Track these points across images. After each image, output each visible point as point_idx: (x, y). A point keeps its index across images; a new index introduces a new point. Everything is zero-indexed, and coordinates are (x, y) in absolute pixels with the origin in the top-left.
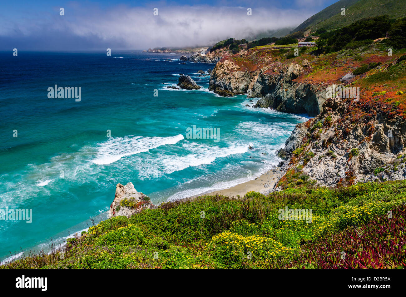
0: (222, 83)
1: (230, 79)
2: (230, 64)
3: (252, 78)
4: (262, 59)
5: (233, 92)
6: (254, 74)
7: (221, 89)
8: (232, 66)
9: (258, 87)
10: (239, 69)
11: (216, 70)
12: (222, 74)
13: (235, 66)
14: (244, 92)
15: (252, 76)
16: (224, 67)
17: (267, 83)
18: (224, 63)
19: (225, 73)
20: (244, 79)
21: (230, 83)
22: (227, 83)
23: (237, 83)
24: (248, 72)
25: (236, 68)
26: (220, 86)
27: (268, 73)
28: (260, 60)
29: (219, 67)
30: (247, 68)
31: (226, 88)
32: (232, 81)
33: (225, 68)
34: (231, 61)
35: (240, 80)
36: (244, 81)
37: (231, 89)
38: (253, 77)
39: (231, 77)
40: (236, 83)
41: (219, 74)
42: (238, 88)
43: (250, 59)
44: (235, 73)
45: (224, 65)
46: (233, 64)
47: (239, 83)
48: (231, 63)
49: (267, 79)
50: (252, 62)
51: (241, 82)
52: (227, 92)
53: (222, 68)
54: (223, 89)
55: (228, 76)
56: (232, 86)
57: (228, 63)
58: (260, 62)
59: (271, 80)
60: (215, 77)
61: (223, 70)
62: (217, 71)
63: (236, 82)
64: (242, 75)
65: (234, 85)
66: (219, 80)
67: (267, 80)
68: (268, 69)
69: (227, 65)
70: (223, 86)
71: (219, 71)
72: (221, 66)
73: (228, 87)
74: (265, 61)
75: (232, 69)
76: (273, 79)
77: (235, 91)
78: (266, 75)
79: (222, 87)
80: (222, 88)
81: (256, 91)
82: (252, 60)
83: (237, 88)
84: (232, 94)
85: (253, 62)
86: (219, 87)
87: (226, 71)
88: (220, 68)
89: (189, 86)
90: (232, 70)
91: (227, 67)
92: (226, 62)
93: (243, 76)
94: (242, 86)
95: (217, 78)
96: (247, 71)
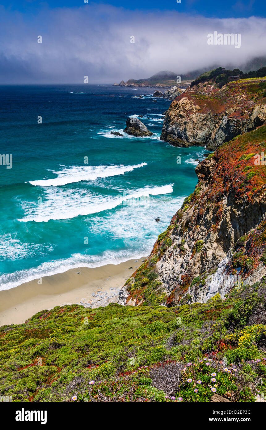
0: (176, 128)
1: (185, 123)
2: (187, 104)
3: (217, 123)
4: (234, 96)
5: (189, 142)
6: (220, 117)
7: (173, 138)
8: (191, 107)
9: (221, 135)
10: (199, 110)
11: (170, 110)
12: (176, 116)
13: (194, 107)
14: (204, 141)
15: (218, 120)
16: (179, 107)
17: (232, 131)
18: (181, 102)
19: (180, 116)
20: (205, 124)
21: (185, 130)
22: (181, 129)
23: (196, 130)
24: (211, 115)
25: (195, 109)
26: (172, 133)
27: (234, 117)
28: (230, 98)
29: (173, 107)
30: (211, 108)
31: (180, 137)
32: (189, 126)
33: (181, 108)
34: (190, 99)
35: (200, 125)
36: (205, 126)
37: (187, 138)
38: (219, 122)
39: (188, 121)
40: (194, 130)
41: (173, 116)
42: (196, 136)
43: (217, 96)
44: (194, 116)
45: (180, 104)
46: (191, 103)
47: (197, 129)
48: (189, 102)
49: (233, 124)
50: (219, 101)
51: (201, 129)
52: (180, 141)
53: (177, 108)
54: (176, 137)
55: (184, 120)
56: (188, 133)
57: (185, 101)
58: (230, 100)
59: (238, 126)
60: (168, 120)
61: (178, 111)
62: (171, 113)
63: (194, 128)
64: (203, 118)
65: (191, 132)
66: (173, 125)
67: (233, 126)
68: (236, 111)
69: (183, 104)
70: (176, 133)
71: (173, 113)
72: (176, 106)
73: (182, 135)
74: (237, 99)
75: (190, 110)
76: (240, 125)
77: (191, 140)
78: (231, 119)
79: (174, 134)
80: (176, 135)
81: (217, 141)
82: (220, 98)
83: (194, 137)
84: (187, 144)
85: (222, 100)
86: (171, 135)
87: (182, 113)
88: (175, 109)
89: (137, 131)
90: (190, 112)
91: (183, 107)
92: (184, 100)
93: (204, 120)
94: (201, 134)
95: (170, 122)
96: (210, 113)
